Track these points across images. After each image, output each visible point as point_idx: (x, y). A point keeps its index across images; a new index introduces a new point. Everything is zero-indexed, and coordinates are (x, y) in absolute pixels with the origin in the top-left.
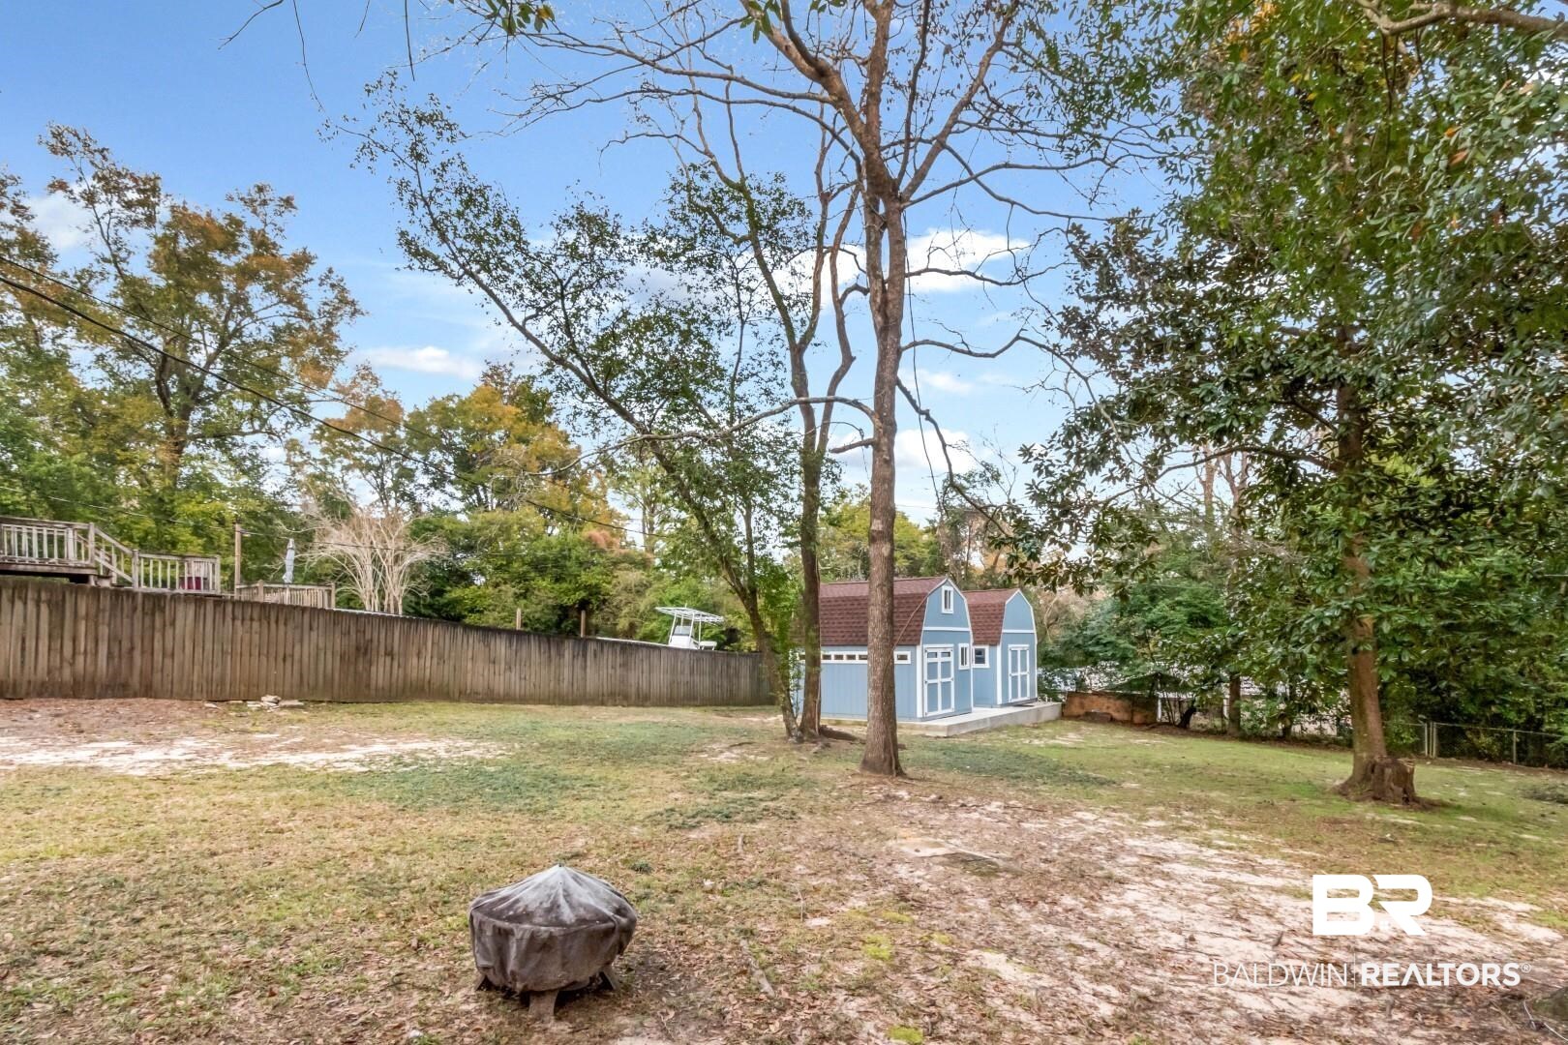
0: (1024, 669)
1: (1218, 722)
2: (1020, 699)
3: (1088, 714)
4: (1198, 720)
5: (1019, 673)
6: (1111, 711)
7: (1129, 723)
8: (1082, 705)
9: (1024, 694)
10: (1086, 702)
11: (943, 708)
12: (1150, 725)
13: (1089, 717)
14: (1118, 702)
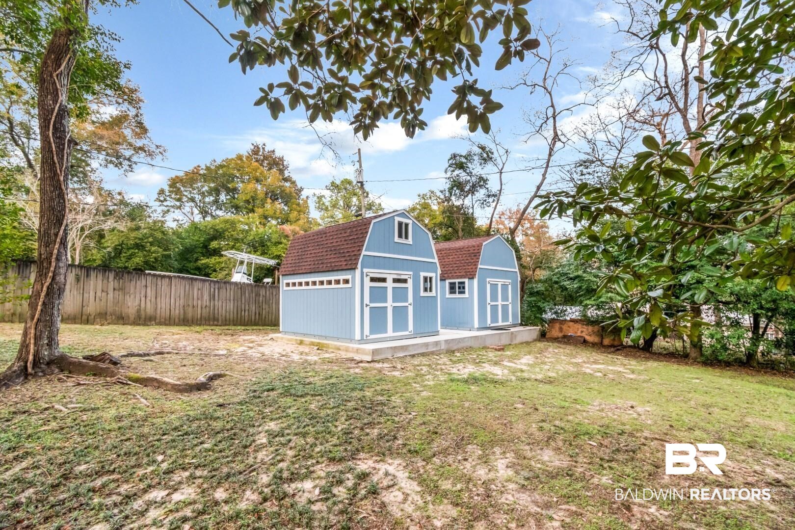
0: (505, 298)
1: (679, 344)
2: (500, 323)
3: (565, 337)
4: (660, 343)
5: (500, 303)
6: (584, 334)
7: (599, 346)
8: (561, 330)
9: (505, 318)
10: (565, 327)
11: (395, 330)
12: (617, 348)
13: (566, 340)
14: (590, 328)
